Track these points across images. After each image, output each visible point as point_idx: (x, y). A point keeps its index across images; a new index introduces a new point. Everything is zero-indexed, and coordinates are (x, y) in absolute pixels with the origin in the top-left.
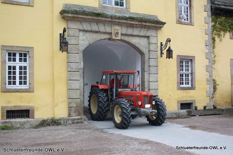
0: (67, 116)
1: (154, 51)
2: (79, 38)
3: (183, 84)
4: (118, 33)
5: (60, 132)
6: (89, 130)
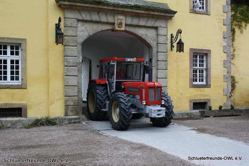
0: (64, 115)
1: (163, 44)
2: (77, 29)
4: (122, 23)
5: (51, 133)
6: (84, 132)
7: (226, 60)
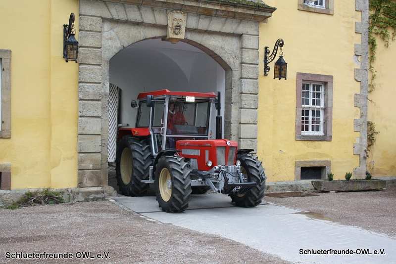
0: (76, 186)
1: (252, 64)
2: (101, 34)
4: (180, 26)
5: (55, 217)
6: (114, 215)
7: (359, 93)
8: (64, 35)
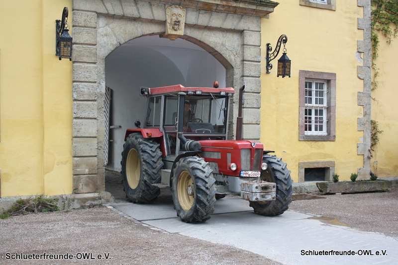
0: (71, 193)
1: (252, 61)
2: (97, 31)
3: (310, 129)
4: (179, 22)
6: (114, 224)
7: (362, 91)
8: (57, 32)
